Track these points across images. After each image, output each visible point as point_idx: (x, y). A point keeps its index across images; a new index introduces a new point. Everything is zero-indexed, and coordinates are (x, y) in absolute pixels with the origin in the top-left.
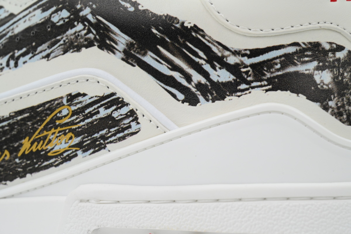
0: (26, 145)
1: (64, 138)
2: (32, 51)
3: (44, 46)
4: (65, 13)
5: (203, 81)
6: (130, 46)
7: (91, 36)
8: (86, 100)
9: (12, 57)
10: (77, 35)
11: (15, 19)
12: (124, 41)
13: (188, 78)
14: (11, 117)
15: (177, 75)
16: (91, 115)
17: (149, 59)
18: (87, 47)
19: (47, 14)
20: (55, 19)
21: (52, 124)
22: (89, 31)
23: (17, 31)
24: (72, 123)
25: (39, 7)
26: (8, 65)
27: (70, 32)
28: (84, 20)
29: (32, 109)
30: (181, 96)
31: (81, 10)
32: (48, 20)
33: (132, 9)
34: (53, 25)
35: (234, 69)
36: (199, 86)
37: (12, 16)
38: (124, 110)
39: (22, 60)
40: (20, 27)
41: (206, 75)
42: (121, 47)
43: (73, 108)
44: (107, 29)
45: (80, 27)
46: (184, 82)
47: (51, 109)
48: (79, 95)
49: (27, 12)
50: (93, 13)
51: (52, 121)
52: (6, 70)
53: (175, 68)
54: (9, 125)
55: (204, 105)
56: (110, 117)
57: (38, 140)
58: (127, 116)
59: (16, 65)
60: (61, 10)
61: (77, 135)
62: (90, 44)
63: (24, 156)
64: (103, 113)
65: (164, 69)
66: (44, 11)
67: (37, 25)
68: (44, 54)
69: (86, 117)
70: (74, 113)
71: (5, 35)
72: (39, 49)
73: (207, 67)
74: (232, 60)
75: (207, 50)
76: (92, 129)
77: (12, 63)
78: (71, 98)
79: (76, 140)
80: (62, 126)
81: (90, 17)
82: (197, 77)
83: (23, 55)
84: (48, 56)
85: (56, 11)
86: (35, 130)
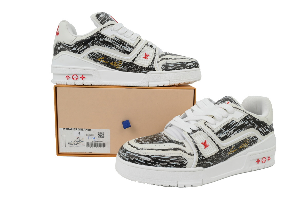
0: (240, 147)
1: (246, 145)
2: (241, 129)
3: (243, 128)
4: (247, 122)
5: (265, 132)
6: (257, 127)
7: (252, 126)
8: (251, 138)
9: (238, 131)
10: (249, 126)
11: (238, 123)
12: (257, 126)
13: (264, 131)
14: (239, 142)
15: (262, 131)
16: (251, 140)
17: (259, 129)
18: (251, 128)
19: (244, 122)
20: (245, 123)
21: (245, 143)
22: (252, 125)
23: (239, 126)
24: (248, 142)
25: (242, 121)
26: (237, 132)
27: (248, 125)
28: (251, 123)
29: (243, 140)
30: (262, 135)
31: (250, 121)
32: (244, 123)
33: (258, 121)
34: (245, 124)
35: (269, 129)
36: (265, 133)
37: (237, 123)
38: (256, 138)
39: (240, 131)
40: (239, 125)
41: (266, 130)
42: (256, 127)
43: (249, 139)
44: (255, 124)
45: (250, 124)
46: (263, 132)
47: (245, 140)
48: (250, 137)
49: (240, 122)
50: (253, 122)
51: (245, 142)
52: (237, 133)
53: (262, 130)
54: (238, 144)
55: (266, 136)
56: (254, 140)
57: (242, 146)
58: (257, 139)
59: (239, 132)
60: (247, 121)
61: (248, 144)
62: (251, 127)
63: (240, 149)
64: (253, 139)
65: (261, 130)
66: (243, 121)
67: (242, 124)
68: (243, 130)
69: (250, 141)
70: (249, 140)
71: (236, 126)
72: (243, 129)
73: (266, 129)
74: (269, 128)
75: (266, 126)
76: (251, 142)
77: (238, 132)
78: (249, 137)
79: (248, 145)
80: (246, 143)
81: (252, 122)
82: (265, 131)
83: (240, 130)
84: (244, 130)
85: (246, 121)
86: (242, 144)
